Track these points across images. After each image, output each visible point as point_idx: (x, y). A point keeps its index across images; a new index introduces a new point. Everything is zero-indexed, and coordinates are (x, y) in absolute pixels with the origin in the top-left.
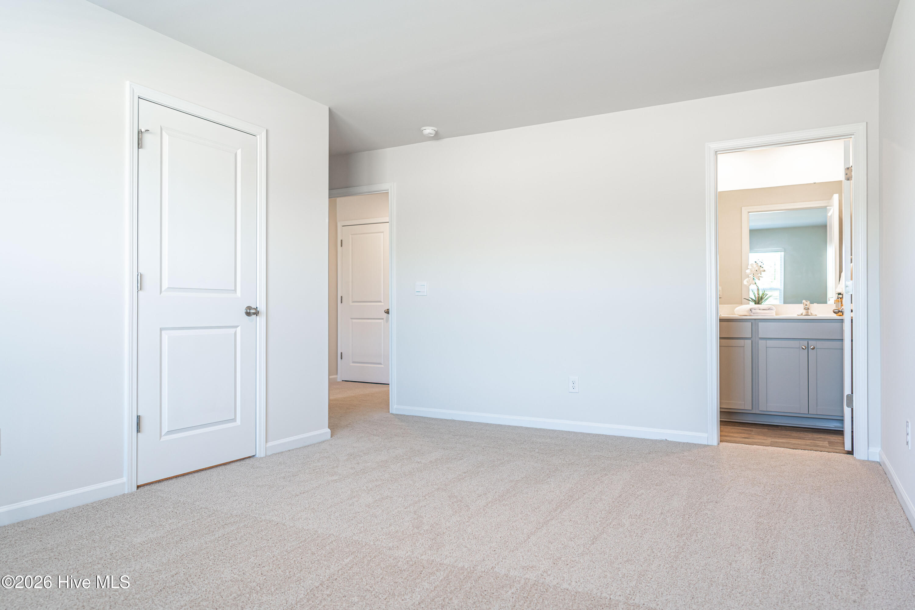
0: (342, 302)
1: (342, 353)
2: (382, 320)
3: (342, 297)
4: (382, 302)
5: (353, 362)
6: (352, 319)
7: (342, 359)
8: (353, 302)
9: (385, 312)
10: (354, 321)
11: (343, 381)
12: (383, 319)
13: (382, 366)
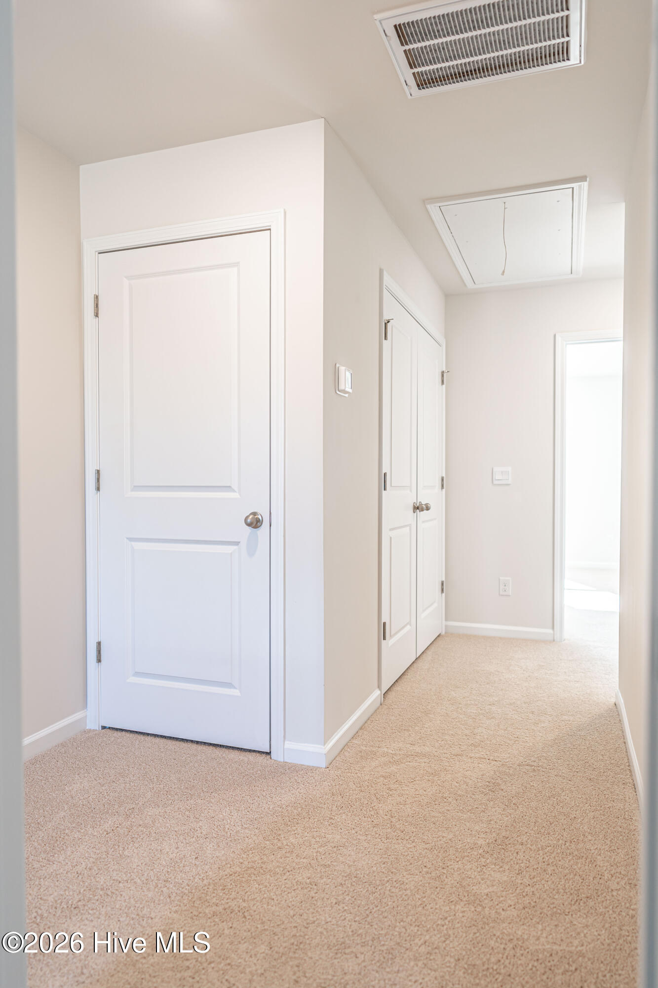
0: (98, 489)
1: (99, 644)
2: (235, 547)
3: (98, 472)
4: (234, 491)
5: (137, 674)
6: (130, 539)
7: (99, 661)
8: (136, 488)
9: (249, 525)
10: (138, 546)
11: (104, 728)
12: (237, 543)
13: (236, 692)
